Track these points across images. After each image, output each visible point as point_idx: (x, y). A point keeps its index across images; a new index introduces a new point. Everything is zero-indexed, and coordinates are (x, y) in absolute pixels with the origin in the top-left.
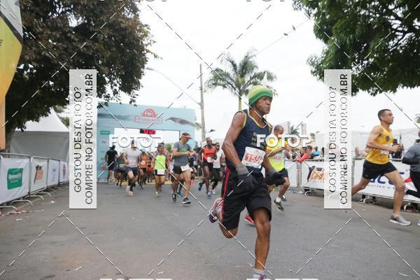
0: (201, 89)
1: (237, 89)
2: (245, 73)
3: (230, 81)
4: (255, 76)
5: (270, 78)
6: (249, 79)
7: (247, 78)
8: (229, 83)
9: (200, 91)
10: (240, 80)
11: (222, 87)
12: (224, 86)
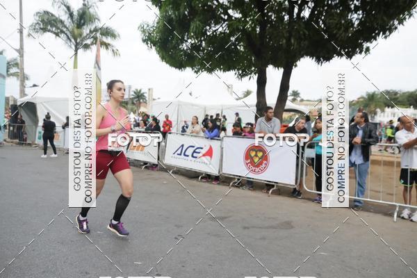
0: (21, 32)
1: (73, 40)
2: (84, 24)
3: (65, 30)
4: (96, 30)
5: (113, 36)
6: (88, 32)
7: (86, 31)
8: (64, 32)
9: (19, 34)
10: (76, 31)
11: (54, 35)
12: (57, 35)
